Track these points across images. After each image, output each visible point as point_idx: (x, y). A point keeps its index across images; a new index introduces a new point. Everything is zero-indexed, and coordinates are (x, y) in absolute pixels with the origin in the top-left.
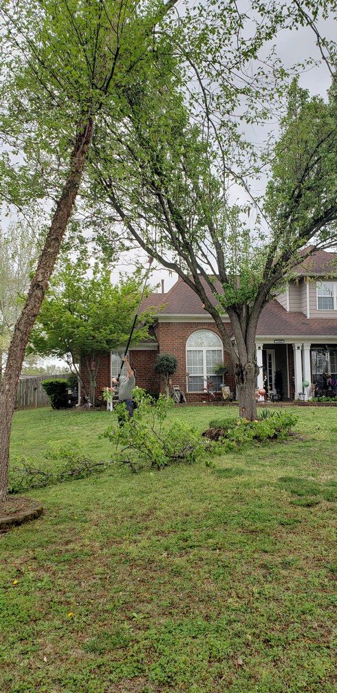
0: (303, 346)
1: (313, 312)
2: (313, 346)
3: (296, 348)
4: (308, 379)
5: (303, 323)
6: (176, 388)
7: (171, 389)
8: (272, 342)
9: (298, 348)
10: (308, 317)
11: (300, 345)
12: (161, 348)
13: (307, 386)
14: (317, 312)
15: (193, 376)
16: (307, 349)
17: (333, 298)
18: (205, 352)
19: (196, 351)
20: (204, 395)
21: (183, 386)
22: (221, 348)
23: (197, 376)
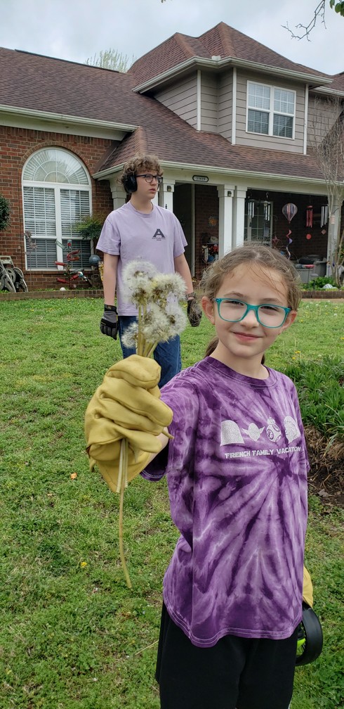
0: (235, 191)
1: (240, 134)
2: (250, 192)
3: (226, 194)
6: (6, 262)
9: (229, 193)
10: (234, 142)
11: (232, 188)
14: (246, 136)
15: (38, 240)
16: (242, 196)
17: (268, 114)
18: (58, 194)
19: (41, 189)
20: (60, 274)
21: (18, 256)
22: (88, 188)
23: (43, 240)
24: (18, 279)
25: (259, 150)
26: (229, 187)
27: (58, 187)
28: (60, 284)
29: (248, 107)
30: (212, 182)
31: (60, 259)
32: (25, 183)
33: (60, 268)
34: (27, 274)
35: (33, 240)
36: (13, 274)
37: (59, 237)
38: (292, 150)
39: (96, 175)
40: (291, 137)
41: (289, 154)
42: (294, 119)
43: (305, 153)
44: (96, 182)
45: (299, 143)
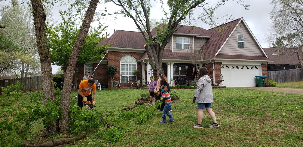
1: (174, 49)
2: (174, 64)
3: (168, 65)
4: (172, 78)
5: (171, 54)
6: (116, 81)
7: (113, 81)
10: (172, 52)
11: (170, 63)
12: (109, 63)
13: (172, 80)
14: (176, 50)
15: (123, 76)
16: (172, 65)
17: (182, 44)
18: (129, 66)
19: (125, 65)
20: (128, 84)
21: (119, 80)
22: (136, 64)
23: (125, 76)
24: (118, 85)
25: (179, 53)
27: (129, 64)
28: (128, 86)
29: (176, 43)
30: (164, 62)
31: (129, 80)
32: (121, 63)
33: (129, 83)
34: (120, 84)
35: (122, 76)
36: (117, 84)
37: (129, 75)
38: (189, 52)
39: (138, 61)
40: (189, 49)
42: (190, 45)
43: (193, 53)
44: (138, 62)
45: (191, 50)
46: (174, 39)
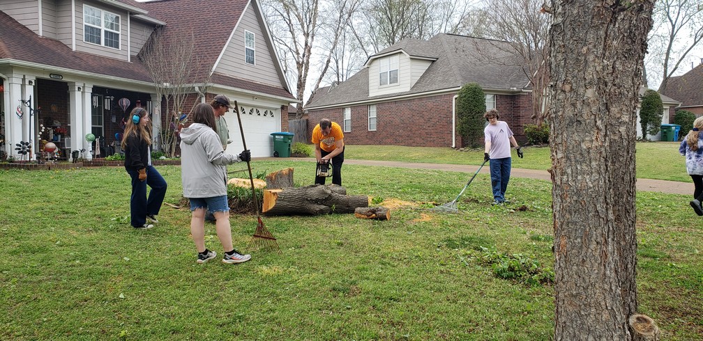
0: (84, 87)
1: (79, 43)
2: (94, 88)
3: (77, 89)
8: (47, 77)
9: (79, 88)
10: (74, 49)
11: (81, 85)
14: (84, 45)
16: (89, 91)
17: (100, 30)
25: (95, 56)
26: (79, 84)
29: (84, 23)
30: (65, 79)
38: (119, 57)
40: (118, 48)
41: (118, 61)
42: (120, 36)
43: (129, 61)
45: (124, 53)
46: (79, 12)
